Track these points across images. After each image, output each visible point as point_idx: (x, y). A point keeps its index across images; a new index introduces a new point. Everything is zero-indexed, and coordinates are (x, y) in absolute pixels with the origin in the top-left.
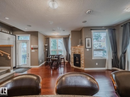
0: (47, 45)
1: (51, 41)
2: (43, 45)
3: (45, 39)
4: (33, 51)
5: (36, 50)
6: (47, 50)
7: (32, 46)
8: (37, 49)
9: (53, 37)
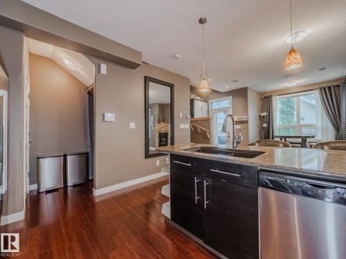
0: (265, 114)
1: (277, 103)
2: (257, 115)
3: (261, 101)
4: (238, 127)
5: (244, 125)
6: (265, 125)
7: (236, 118)
8: (246, 122)
9: (281, 93)
